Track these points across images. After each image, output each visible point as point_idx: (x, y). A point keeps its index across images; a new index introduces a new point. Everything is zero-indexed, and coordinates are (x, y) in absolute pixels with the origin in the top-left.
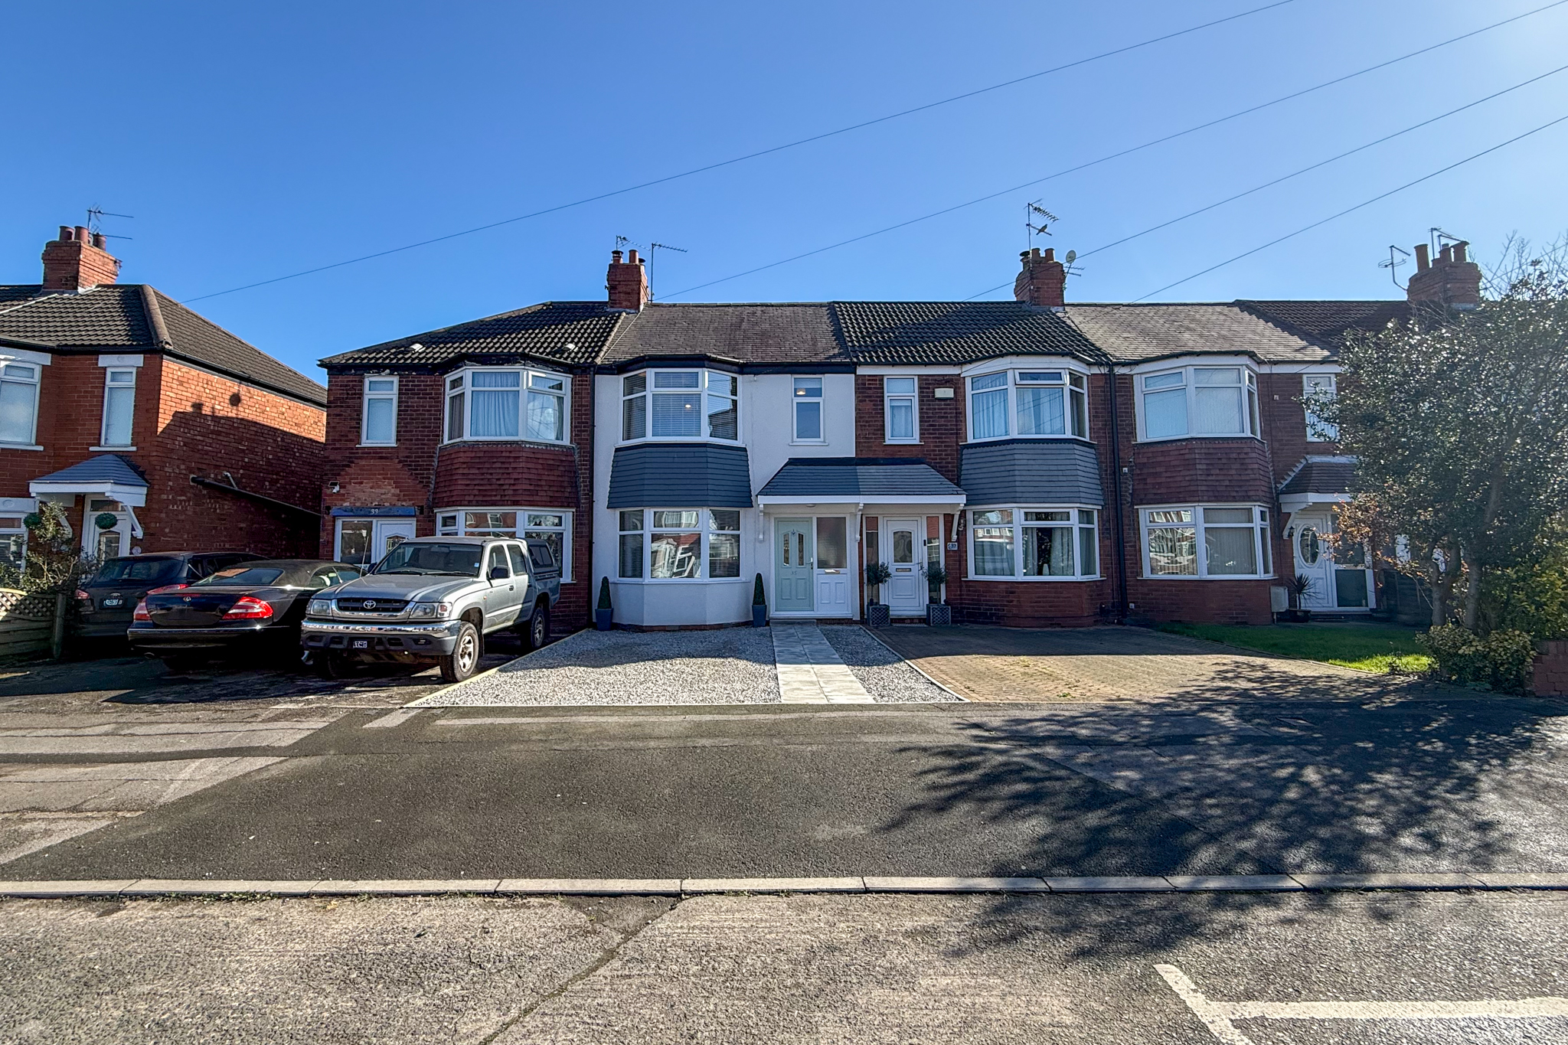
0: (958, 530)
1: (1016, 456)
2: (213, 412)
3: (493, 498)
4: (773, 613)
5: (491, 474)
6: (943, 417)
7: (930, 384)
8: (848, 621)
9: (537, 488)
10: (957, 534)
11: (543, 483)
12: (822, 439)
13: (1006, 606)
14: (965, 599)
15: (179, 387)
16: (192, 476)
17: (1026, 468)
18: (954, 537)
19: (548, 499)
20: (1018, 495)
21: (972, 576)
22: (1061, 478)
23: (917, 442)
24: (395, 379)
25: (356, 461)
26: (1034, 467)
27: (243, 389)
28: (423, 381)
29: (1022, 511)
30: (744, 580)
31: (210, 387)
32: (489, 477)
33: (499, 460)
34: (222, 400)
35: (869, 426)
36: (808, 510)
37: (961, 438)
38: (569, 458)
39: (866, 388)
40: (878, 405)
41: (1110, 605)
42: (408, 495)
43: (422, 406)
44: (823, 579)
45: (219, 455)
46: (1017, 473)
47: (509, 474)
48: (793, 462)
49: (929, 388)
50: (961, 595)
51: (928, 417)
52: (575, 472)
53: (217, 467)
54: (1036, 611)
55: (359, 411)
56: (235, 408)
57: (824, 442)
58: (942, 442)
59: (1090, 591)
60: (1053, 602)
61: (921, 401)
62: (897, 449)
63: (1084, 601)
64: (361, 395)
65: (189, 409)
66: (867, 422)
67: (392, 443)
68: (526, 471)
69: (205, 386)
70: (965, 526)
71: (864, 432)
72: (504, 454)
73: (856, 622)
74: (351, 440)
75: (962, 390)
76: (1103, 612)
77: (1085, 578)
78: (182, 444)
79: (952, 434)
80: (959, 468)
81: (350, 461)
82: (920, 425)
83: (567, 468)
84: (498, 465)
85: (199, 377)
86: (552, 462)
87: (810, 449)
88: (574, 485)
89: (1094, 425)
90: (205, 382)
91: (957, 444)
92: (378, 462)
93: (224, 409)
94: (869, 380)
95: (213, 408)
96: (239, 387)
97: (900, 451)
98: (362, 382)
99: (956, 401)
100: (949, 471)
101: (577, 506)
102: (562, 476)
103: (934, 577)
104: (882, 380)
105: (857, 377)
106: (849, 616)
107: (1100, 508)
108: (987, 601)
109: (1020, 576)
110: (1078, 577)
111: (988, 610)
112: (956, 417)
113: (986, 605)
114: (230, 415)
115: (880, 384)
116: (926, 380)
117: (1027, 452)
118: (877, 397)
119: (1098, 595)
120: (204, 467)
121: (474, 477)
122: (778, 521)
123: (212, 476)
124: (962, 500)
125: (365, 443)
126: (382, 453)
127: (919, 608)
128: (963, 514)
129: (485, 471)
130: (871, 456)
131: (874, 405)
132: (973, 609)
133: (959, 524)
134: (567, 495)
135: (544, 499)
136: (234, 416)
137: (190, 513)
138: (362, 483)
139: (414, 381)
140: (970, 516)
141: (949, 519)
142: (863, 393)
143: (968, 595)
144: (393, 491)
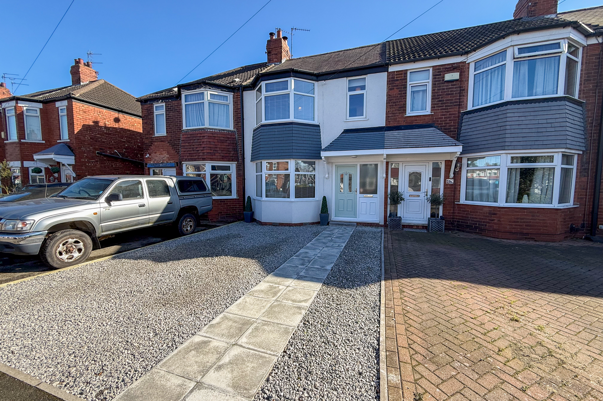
0: (454, 171)
1: (508, 115)
2: (105, 125)
3: (195, 157)
4: (333, 217)
5: (194, 145)
6: (449, 94)
7: (441, 72)
8: (376, 225)
9: (214, 152)
10: (454, 174)
11: (218, 149)
12: (364, 116)
13: (488, 223)
14: (456, 216)
15: (84, 114)
16: (97, 152)
17: (517, 123)
18: (452, 175)
19: (221, 157)
20: (507, 144)
21: (462, 201)
22: (549, 130)
23: (429, 113)
24: (164, 104)
25: (153, 143)
26: (525, 122)
27: (121, 116)
28: (174, 104)
29: (509, 157)
30: (317, 199)
31: (102, 114)
32: (193, 147)
33: (197, 138)
34: (109, 120)
35: (396, 105)
36: (354, 160)
37: (462, 108)
38: (233, 137)
39: (395, 81)
40: (402, 91)
41: (579, 225)
42: (172, 158)
43: (174, 116)
44: (362, 200)
45: (111, 143)
46: (508, 127)
47: (201, 145)
48: (346, 131)
49: (440, 75)
50: (453, 213)
51: (438, 95)
52: (236, 144)
53: (110, 148)
54: (514, 228)
55: (152, 121)
56: (117, 123)
57: (366, 118)
58: (447, 112)
59: (565, 215)
60: (530, 222)
61: (434, 85)
62: (414, 119)
63: (559, 223)
64: (153, 113)
65: (91, 124)
66: (394, 103)
67: (165, 134)
68: (208, 143)
69: (99, 114)
70: (461, 168)
71: (392, 110)
72: (198, 135)
73: (381, 226)
74: (151, 134)
75: (466, 73)
76: (573, 230)
77: (562, 206)
78: (89, 138)
79: (455, 105)
80: (459, 129)
81: (152, 143)
82: (432, 102)
83: (232, 142)
84: (196, 141)
85: (95, 110)
86: (222, 139)
87: (357, 123)
88: (235, 150)
89: (585, 87)
90: (99, 112)
91: (459, 112)
92: (161, 143)
93: (111, 124)
94: (397, 75)
95: (105, 123)
96: (118, 114)
97: (416, 120)
98: (153, 107)
99: (461, 81)
100: (451, 131)
101: (238, 161)
102: (228, 146)
103: (435, 201)
104: (406, 74)
105: (389, 74)
106: (377, 222)
107: (581, 153)
108: (473, 218)
109: (502, 203)
110: (555, 205)
111: (473, 224)
112: (460, 93)
113: (472, 221)
114: (114, 126)
115: (405, 76)
116: (439, 69)
117: (519, 111)
118: (402, 85)
119: (570, 218)
120: (103, 148)
121: (187, 147)
122: (337, 167)
123: (108, 152)
124: (458, 149)
125: (156, 135)
126: (162, 139)
127: (423, 220)
128: (459, 160)
129: (191, 144)
130: (396, 125)
131: (399, 91)
132: (462, 222)
133: (456, 167)
134: (231, 155)
135: (219, 157)
136: (117, 127)
137: (99, 167)
138: (156, 153)
139: (170, 104)
140: (464, 161)
141: (448, 163)
142: (393, 83)
143: (458, 213)
144: (167, 156)
